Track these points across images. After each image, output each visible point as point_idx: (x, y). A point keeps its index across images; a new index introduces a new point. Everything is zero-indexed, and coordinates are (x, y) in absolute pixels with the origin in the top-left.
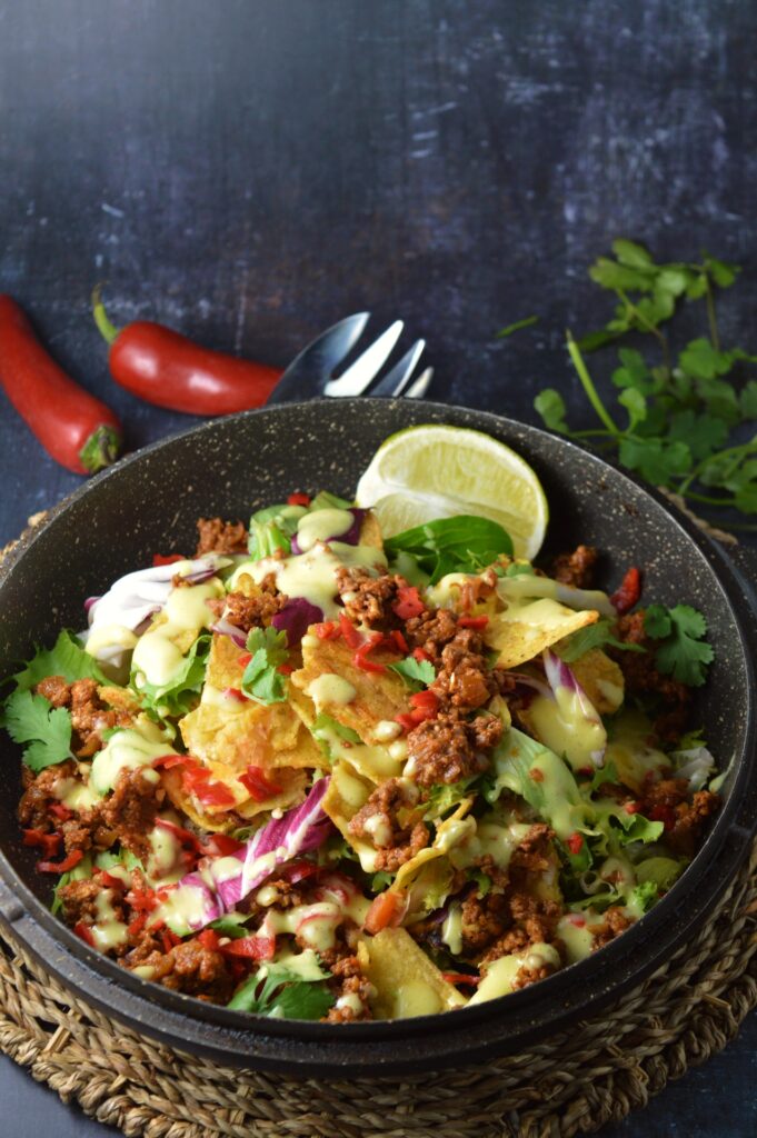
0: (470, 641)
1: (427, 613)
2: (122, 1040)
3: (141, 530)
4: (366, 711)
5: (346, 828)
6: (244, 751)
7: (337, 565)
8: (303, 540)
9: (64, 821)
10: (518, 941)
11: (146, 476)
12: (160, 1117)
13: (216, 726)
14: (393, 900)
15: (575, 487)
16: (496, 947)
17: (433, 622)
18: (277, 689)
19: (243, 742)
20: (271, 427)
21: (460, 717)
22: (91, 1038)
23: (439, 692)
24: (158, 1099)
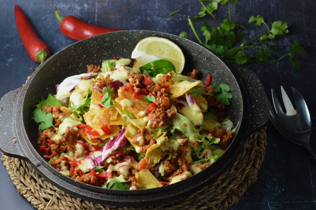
0: (165, 91)
1: (153, 84)
2: (68, 203)
3: (71, 67)
4: (136, 108)
5: (131, 141)
6: (102, 120)
7: (127, 72)
8: (117, 67)
9: (51, 144)
10: (180, 171)
11: (72, 51)
13: (94, 114)
14: (145, 161)
15: (192, 54)
16: (174, 173)
17: (155, 86)
18: (111, 104)
19: (102, 118)
20: (107, 38)
21: (163, 110)
22: (59, 203)
23: (157, 103)
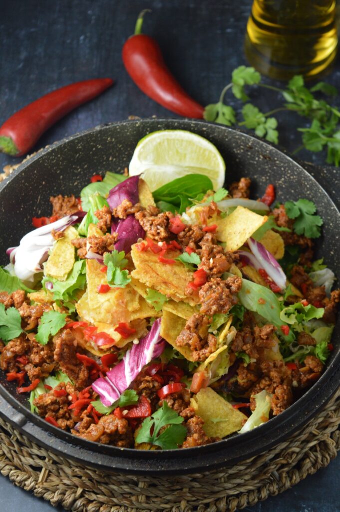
0: (211, 239)
1: (187, 228)
2: (77, 470)
3: (23, 208)
5: (175, 344)
6: (115, 315)
9: (25, 365)
10: (267, 382)
11: (23, 181)
12: (104, 506)
14: (203, 375)
15: (234, 150)
16: (256, 387)
17: (191, 232)
19: (114, 311)
20: (79, 145)
22: (60, 471)
23: (205, 268)
24: (102, 497)
